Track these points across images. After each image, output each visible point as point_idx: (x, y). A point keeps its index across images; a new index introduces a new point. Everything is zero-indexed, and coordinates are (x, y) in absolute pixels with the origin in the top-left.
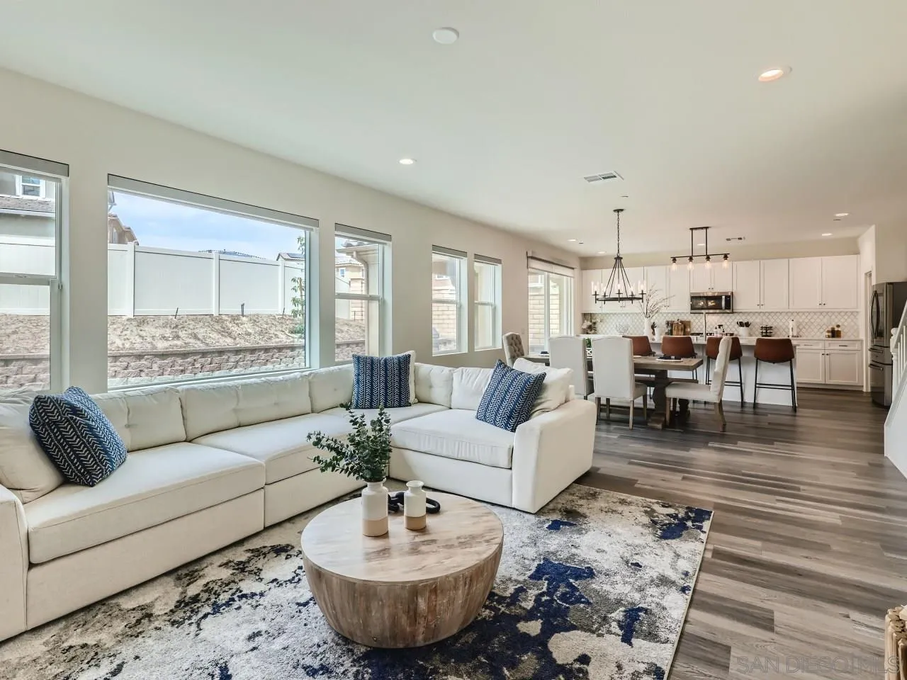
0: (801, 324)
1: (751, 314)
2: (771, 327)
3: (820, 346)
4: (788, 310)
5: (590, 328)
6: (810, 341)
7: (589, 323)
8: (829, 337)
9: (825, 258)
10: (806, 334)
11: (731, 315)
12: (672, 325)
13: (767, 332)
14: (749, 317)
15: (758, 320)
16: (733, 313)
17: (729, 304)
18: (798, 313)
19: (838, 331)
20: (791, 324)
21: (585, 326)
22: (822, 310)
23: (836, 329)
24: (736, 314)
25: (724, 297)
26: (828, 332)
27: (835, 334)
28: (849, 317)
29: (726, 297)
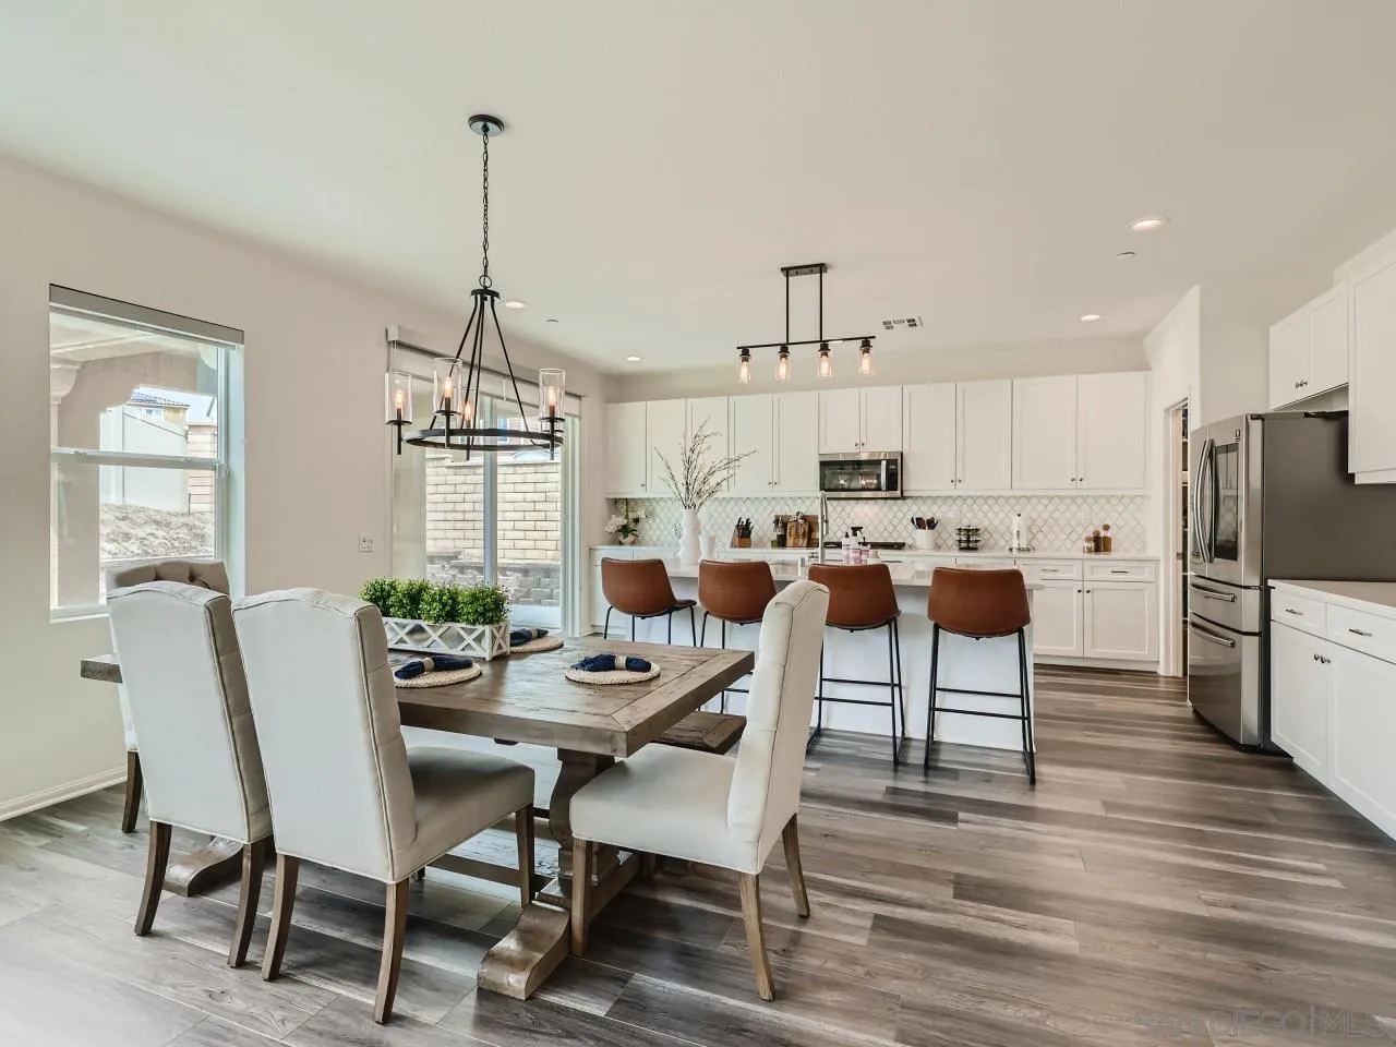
0: (1034, 521)
1: (939, 502)
2: (977, 530)
3: (1075, 573)
4: (1009, 493)
5: (625, 530)
6: (1055, 562)
7: (621, 521)
8: (1090, 551)
9: (1083, 378)
10: (1046, 543)
11: (899, 502)
12: (785, 526)
13: (968, 541)
14: (935, 508)
15: (951, 515)
16: (903, 498)
17: (893, 481)
18: (1029, 499)
19: (1105, 538)
20: (1016, 524)
21: (612, 528)
22: (1075, 493)
23: (1103, 534)
24: (908, 501)
25: (884, 463)
26: (1088, 540)
27: (1100, 544)
28: (1126, 507)
29: (889, 462)
